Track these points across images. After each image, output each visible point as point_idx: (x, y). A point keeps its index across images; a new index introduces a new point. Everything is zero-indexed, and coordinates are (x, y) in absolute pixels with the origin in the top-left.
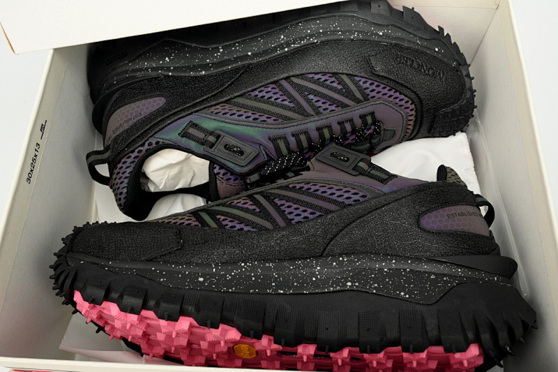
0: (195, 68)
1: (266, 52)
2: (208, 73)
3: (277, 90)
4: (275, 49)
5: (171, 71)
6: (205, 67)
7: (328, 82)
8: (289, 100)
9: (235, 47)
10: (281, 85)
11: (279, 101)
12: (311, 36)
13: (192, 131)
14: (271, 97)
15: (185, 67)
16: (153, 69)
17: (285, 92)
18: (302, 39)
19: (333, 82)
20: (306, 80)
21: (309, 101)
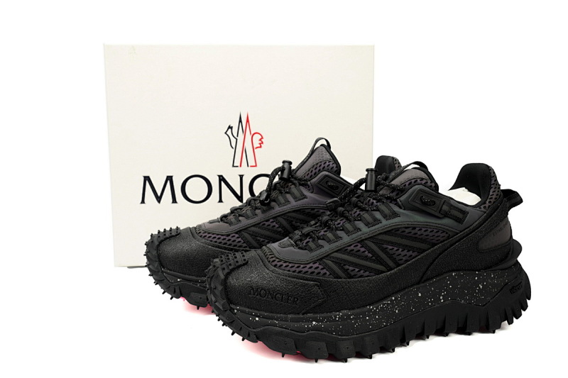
0: (461, 278)
1: (409, 296)
3: (398, 258)
4: (402, 299)
6: (453, 280)
7: (357, 270)
8: (388, 250)
10: (395, 263)
11: (396, 249)
13: (460, 216)
14: (402, 251)
17: (390, 256)
19: (352, 271)
20: (375, 270)
21: (371, 251)
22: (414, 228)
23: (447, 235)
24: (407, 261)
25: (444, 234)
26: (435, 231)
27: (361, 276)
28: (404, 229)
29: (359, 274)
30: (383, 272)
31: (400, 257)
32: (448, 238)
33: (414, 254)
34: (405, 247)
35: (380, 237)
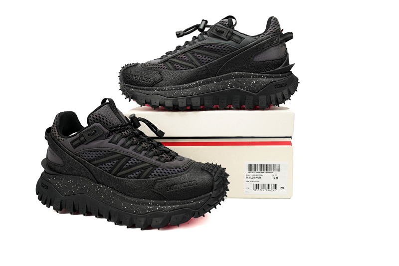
0: (241, 76)
1: (208, 82)
2: (234, 73)
4: (203, 83)
5: (252, 75)
6: (236, 76)
7: (180, 66)
8: (197, 57)
9: (222, 87)
10: (200, 64)
11: (201, 56)
12: (186, 88)
13: (239, 39)
14: (205, 58)
15: (245, 77)
16: (260, 77)
17: (199, 60)
18: (190, 87)
19: (177, 67)
20: (189, 67)
21: (188, 57)
22: (211, 45)
23: (230, 50)
24: (207, 63)
25: (228, 49)
26: (223, 47)
27: (182, 69)
28: (205, 46)
29: (180, 68)
30: (193, 68)
31: (203, 61)
32: (232, 51)
33: (211, 60)
34: (206, 55)
35: (194, 50)
